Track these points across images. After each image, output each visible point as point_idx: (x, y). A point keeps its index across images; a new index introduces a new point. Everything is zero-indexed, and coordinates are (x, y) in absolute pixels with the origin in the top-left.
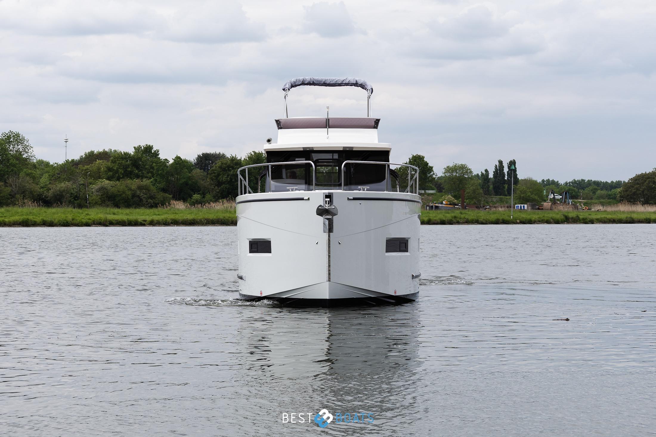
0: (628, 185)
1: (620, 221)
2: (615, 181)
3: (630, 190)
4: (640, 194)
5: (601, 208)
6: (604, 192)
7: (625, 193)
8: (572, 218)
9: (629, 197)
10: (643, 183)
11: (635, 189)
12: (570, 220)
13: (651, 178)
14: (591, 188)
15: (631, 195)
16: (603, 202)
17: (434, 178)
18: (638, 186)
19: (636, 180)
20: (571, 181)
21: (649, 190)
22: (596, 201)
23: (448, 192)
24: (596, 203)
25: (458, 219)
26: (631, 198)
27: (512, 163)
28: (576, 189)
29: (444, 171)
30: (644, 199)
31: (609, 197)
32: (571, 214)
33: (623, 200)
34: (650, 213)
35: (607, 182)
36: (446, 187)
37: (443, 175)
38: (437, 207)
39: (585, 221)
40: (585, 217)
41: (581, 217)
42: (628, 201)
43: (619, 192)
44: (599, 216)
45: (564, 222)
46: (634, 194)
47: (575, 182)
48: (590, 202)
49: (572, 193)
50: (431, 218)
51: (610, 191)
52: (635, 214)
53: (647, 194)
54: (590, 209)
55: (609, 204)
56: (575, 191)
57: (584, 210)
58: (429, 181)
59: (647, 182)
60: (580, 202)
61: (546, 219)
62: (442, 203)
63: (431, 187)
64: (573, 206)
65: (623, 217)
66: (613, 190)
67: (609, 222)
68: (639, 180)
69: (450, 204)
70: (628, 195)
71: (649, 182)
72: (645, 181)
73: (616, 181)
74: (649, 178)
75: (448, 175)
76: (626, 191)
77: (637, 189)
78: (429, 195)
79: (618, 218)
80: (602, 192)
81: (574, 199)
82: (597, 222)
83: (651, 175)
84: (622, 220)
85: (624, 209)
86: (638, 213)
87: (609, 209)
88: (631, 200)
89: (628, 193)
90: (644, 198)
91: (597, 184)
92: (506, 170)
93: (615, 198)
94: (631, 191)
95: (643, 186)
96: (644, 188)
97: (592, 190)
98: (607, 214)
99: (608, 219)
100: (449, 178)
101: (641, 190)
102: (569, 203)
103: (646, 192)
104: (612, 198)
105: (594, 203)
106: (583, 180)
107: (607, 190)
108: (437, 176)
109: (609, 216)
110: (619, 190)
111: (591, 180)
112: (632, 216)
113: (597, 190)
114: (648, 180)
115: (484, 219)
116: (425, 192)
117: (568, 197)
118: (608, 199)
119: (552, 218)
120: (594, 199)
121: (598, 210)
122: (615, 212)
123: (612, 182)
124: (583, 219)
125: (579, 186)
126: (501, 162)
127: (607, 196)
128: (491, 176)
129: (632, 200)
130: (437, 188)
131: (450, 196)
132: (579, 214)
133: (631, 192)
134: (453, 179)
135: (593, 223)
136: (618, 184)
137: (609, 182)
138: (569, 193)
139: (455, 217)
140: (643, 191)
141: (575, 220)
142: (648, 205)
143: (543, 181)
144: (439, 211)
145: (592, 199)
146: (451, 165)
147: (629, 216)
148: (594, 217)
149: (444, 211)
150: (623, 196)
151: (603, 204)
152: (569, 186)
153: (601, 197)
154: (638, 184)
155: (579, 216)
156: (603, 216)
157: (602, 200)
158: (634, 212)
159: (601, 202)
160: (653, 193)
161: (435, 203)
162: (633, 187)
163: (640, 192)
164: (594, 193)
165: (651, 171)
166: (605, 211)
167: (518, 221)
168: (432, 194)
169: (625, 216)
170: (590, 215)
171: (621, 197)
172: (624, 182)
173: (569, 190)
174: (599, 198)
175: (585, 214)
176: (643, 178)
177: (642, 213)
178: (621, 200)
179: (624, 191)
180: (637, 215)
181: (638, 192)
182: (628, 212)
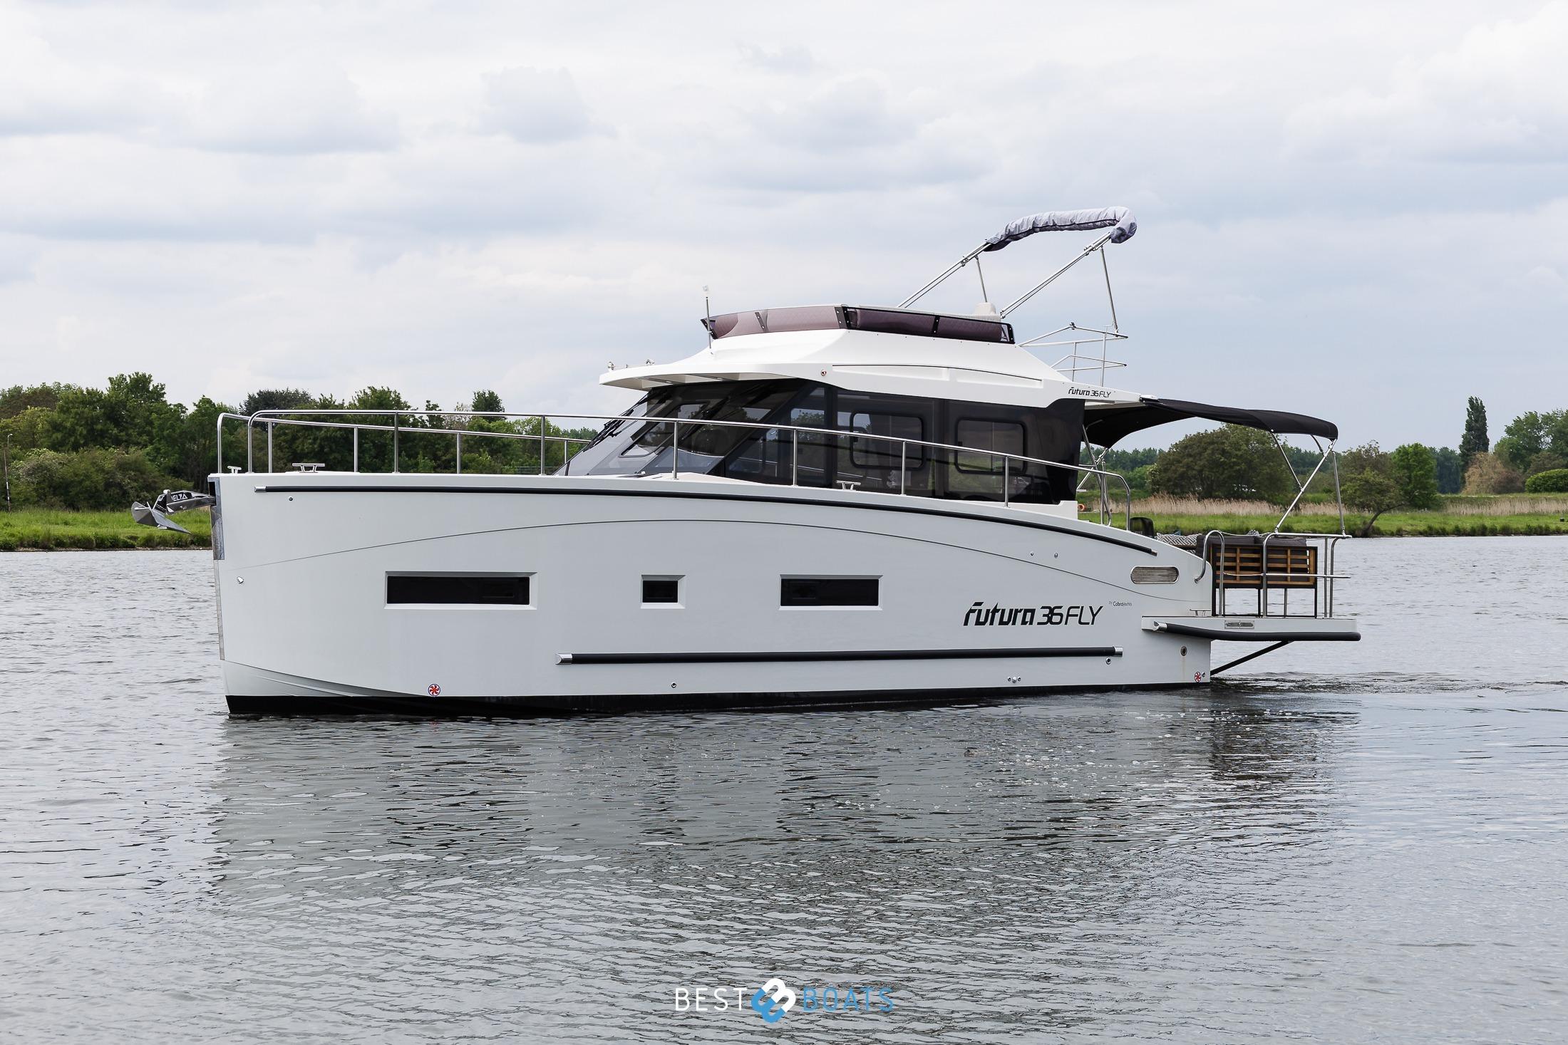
0: (1169, 457)
3: (1173, 468)
4: (1194, 477)
7: (1163, 475)
9: (1172, 483)
10: (1200, 454)
11: (1182, 467)
13: (1217, 443)
15: (1176, 478)
16: (1117, 494)
18: (1191, 459)
19: (1186, 447)
21: (1212, 468)
26: (1176, 485)
30: (1203, 489)
31: (1130, 483)
33: (1158, 489)
34: (1215, 516)
35: (1124, 452)
42: (1168, 493)
43: (1151, 473)
46: (1182, 476)
48: (1089, 494)
51: (1132, 470)
52: (1184, 520)
53: (1208, 478)
59: (1209, 452)
66: (1137, 469)
68: (1191, 446)
70: (1169, 480)
71: (1212, 452)
72: (1206, 449)
73: (1145, 450)
74: (1213, 443)
76: (1166, 470)
77: (1189, 467)
80: (1115, 472)
83: (1217, 437)
85: (1161, 508)
86: (1191, 517)
88: (1176, 491)
89: (1169, 474)
90: (1203, 485)
93: (1141, 486)
94: (1175, 471)
95: (1200, 460)
96: (1202, 463)
101: (1196, 467)
103: (1206, 473)
104: (1136, 487)
105: (1098, 497)
107: (1124, 468)
110: (1150, 468)
112: (1178, 524)
114: (1211, 447)
118: (1130, 487)
123: (1136, 452)
127: (1124, 483)
129: (1178, 490)
133: (1175, 473)
136: (1148, 456)
137: (1130, 451)
140: (1200, 472)
142: (1212, 500)
147: (1171, 523)
150: (1158, 481)
151: (1116, 499)
153: (1113, 483)
154: (1189, 455)
157: (1115, 491)
158: (1181, 515)
159: (1112, 494)
160: (1222, 474)
162: (1179, 462)
163: (1194, 472)
165: (1216, 429)
166: (1122, 514)
169: (1164, 525)
171: (1154, 483)
172: (1161, 451)
176: (1201, 443)
177: (1199, 517)
178: (1153, 490)
179: (1160, 471)
180: (1188, 522)
181: (1191, 473)
182: (1169, 516)
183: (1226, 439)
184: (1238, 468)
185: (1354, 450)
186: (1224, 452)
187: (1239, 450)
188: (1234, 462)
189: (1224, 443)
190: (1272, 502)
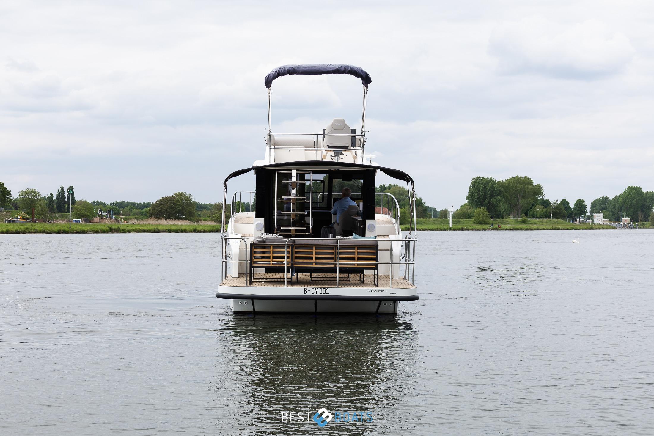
0: (155, 205)
1: (149, 231)
2: (146, 203)
3: (157, 208)
4: (164, 212)
5: (136, 222)
6: (138, 210)
7: (153, 211)
8: (115, 229)
9: (156, 214)
10: (166, 204)
11: (160, 208)
12: (113, 231)
13: (172, 200)
14: (128, 207)
15: (157, 212)
16: (137, 218)
17: (12, 199)
18: (162, 206)
19: (161, 202)
20: (114, 202)
21: (170, 209)
22: (133, 217)
23: (22, 209)
24: (132, 218)
25: (29, 230)
26: (157, 215)
27: (71, 189)
28: (117, 208)
29: (19, 194)
31: (142, 214)
32: (114, 226)
33: (151, 216)
34: (171, 225)
35: (140, 203)
36: (21, 206)
37: (18, 197)
38: (13, 221)
39: (124, 231)
40: (124, 228)
41: (121, 228)
42: (155, 217)
44: (134, 228)
45: (109, 232)
46: (160, 211)
47: (117, 203)
48: (128, 217)
49: (115, 211)
50: (9, 229)
51: (143, 209)
52: (160, 226)
53: (169, 212)
54: (128, 223)
55: (142, 219)
56: (117, 209)
57: (123, 223)
58: (8, 202)
59: (169, 203)
60: (121, 218)
61: (95, 229)
62: (17, 218)
63: (9, 206)
64: (115, 221)
65: (151, 228)
66: (144, 209)
67: (142, 232)
68: (163, 201)
69: (24, 219)
70: (155, 213)
71: (170, 203)
72: (168, 202)
74: (170, 200)
75: (22, 197)
76: (154, 209)
77: (162, 208)
78: (7, 212)
79: (148, 229)
80: (136, 210)
81: (116, 215)
82: (133, 232)
83: (172, 198)
84: (151, 230)
85: (152, 222)
86: (162, 225)
87: (142, 222)
88: (158, 216)
89: (155, 211)
90: (167, 215)
91: (133, 204)
92: (66, 194)
93: (146, 215)
94: (157, 210)
95: (166, 206)
97: (129, 209)
98: (140, 226)
99: (141, 230)
100: (23, 199)
101: (164, 209)
102: (112, 218)
103: (168, 210)
104: (144, 215)
105: (131, 218)
106: (123, 202)
107: (140, 209)
108: (14, 198)
109: (142, 228)
110: (149, 209)
111: (129, 202)
112: (158, 228)
113: (133, 208)
114: (170, 202)
115: (49, 230)
116: (5, 209)
117: (112, 214)
118: (141, 215)
119: (100, 229)
120: (131, 215)
121: (134, 224)
122: (145, 225)
123: (144, 203)
124: (123, 230)
125: (120, 206)
126: (62, 188)
127: (140, 213)
128: (55, 198)
130: (14, 206)
131: (23, 213)
132: (120, 226)
134: (26, 200)
135: (130, 233)
136: (148, 205)
137: (142, 203)
138: (112, 211)
139: (27, 228)
140: (166, 210)
141: (117, 230)
142: (170, 220)
143: (94, 202)
144: (15, 224)
145: (129, 215)
146: (24, 190)
147: (156, 228)
148: (130, 228)
149: (18, 224)
150: (152, 213)
151: (137, 219)
152: (113, 205)
153: (136, 214)
154: (162, 204)
155: (120, 228)
156: (137, 228)
157: (137, 216)
158: (159, 225)
159: (136, 217)
160: (173, 211)
161: (12, 218)
162: (159, 207)
163: (164, 210)
164: (131, 211)
165: (171, 195)
166: (139, 224)
167: (75, 231)
168: (10, 211)
169: (153, 228)
170: (128, 227)
171: (150, 214)
173: (113, 208)
174: (134, 214)
175: (124, 226)
176: (166, 200)
177: (165, 225)
178: (150, 216)
179: (152, 210)
180: (161, 227)
181: (163, 210)
182: (155, 225)
183: (175, 199)
184: (179, 209)
185: (218, 203)
186: (174, 204)
187: (179, 203)
188: (177, 207)
189: (174, 200)
190: (190, 221)
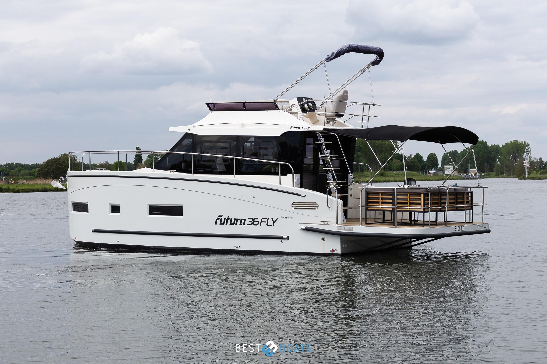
0: (43, 166)
1: (38, 191)
2: (34, 164)
3: (44, 169)
5: (25, 182)
6: (27, 171)
7: (41, 172)
8: (5, 189)
9: (44, 174)
10: (53, 165)
11: (47, 169)
12: (4, 190)
14: (18, 168)
16: (26, 178)
18: (49, 167)
19: (48, 163)
20: (4, 164)
21: (57, 169)
22: (22, 177)
24: (21, 179)
26: (45, 175)
28: (7, 169)
31: (30, 174)
32: (4, 186)
33: (39, 176)
35: (28, 165)
39: (14, 191)
40: (14, 188)
41: (11, 188)
42: (43, 177)
43: (37, 171)
44: (23, 188)
46: (47, 172)
47: (6, 165)
48: (17, 178)
49: (5, 172)
51: (31, 170)
53: (55, 172)
54: (17, 183)
55: (30, 179)
56: (7, 171)
57: (13, 183)
60: (11, 178)
64: (5, 181)
65: (40, 187)
66: (33, 170)
67: (30, 191)
68: (50, 163)
71: (57, 164)
72: (54, 163)
74: (56, 161)
76: (42, 170)
77: (49, 169)
79: (36, 188)
80: (25, 171)
81: (6, 176)
82: (22, 192)
83: (58, 160)
84: (39, 190)
85: (40, 182)
87: (30, 182)
88: (45, 176)
89: (43, 171)
90: (53, 175)
91: (22, 166)
93: (34, 175)
95: (53, 167)
97: (18, 170)
98: (29, 186)
99: (29, 189)
101: (51, 169)
102: (2, 179)
103: (55, 171)
104: (32, 175)
105: (20, 179)
106: (12, 164)
109: (30, 187)
110: (37, 169)
111: (18, 163)
112: (46, 187)
113: (22, 170)
114: (56, 163)
117: (2, 175)
118: (30, 176)
120: (20, 176)
121: (23, 184)
122: (34, 185)
123: (32, 164)
124: (13, 190)
125: (10, 168)
127: (28, 174)
132: (9, 186)
133: (45, 171)
135: (19, 192)
136: (36, 166)
137: (30, 164)
138: (2, 172)
140: (53, 170)
141: (7, 190)
142: (57, 179)
145: (18, 176)
147: (43, 187)
148: (20, 188)
150: (40, 174)
151: (26, 179)
152: (3, 167)
153: (25, 174)
154: (49, 165)
155: (10, 187)
156: (26, 187)
157: (25, 177)
158: (47, 184)
160: (60, 171)
162: (46, 167)
163: (51, 171)
164: (20, 172)
165: (58, 157)
166: (27, 184)
169: (41, 187)
170: (17, 187)
171: (38, 174)
172: (40, 164)
173: (3, 170)
174: (23, 175)
175: (13, 186)
176: (52, 161)
179: (40, 170)
180: (49, 186)
183: (61, 160)
184: (65, 169)
186: (60, 164)
187: (65, 163)
188: (63, 167)
